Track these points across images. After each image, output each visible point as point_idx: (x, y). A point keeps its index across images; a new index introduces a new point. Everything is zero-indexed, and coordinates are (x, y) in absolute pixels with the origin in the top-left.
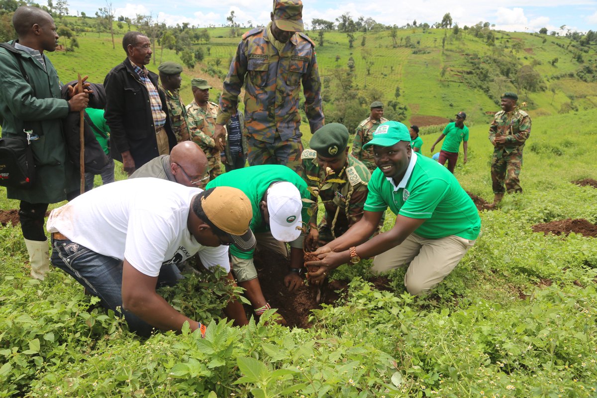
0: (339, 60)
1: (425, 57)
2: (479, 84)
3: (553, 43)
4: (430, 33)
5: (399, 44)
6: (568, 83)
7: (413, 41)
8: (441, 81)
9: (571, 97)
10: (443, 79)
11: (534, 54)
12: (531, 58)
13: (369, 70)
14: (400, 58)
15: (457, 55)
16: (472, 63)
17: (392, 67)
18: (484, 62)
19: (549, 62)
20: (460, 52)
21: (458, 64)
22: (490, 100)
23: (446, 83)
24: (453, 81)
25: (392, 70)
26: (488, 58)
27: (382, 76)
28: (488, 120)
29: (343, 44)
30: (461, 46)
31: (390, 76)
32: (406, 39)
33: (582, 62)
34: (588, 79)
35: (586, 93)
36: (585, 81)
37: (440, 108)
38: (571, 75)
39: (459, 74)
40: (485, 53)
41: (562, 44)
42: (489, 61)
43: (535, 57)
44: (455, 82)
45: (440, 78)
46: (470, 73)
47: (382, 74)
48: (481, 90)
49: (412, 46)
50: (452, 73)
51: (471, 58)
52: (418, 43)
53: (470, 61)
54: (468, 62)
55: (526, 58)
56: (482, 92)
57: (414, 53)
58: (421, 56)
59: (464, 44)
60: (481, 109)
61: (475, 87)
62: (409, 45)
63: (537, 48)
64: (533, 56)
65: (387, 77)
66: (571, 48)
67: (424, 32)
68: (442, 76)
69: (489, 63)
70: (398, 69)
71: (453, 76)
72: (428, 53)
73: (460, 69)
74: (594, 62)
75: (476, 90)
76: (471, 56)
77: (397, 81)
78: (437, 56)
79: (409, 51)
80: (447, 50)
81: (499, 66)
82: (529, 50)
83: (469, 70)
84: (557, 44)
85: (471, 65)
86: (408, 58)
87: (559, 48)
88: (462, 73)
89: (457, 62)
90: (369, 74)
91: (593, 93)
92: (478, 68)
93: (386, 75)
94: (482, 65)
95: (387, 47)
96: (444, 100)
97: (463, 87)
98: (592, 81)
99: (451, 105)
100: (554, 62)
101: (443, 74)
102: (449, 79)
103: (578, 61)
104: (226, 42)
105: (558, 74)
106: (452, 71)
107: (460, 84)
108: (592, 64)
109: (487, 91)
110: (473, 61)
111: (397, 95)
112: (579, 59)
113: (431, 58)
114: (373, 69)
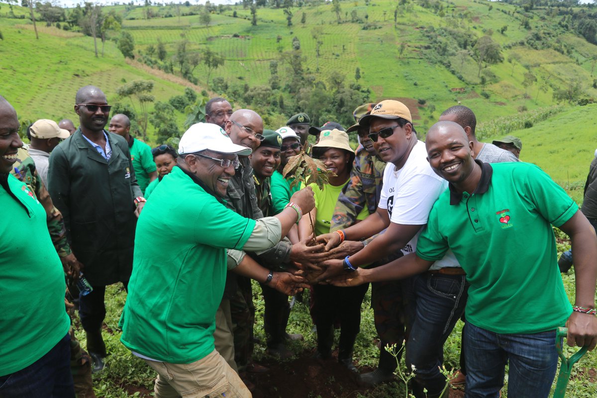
0: (280, 41)
1: (377, 32)
2: (439, 59)
3: (498, 9)
4: (374, 5)
5: (345, 20)
6: (520, 51)
7: (360, 15)
8: (399, 58)
9: (527, 67)
10: (402, 56)
11: (482, 23)
12: (480, 27)
13: (318, 51)
14: (350, 36)
15: (410, 28)
16: (428, 36)
17: (344, 46)
18: (440, 35)
19: (498, 31)
20: (413, 26)
21: (414, 38)
22: (452, 76)
23: (406, 60)
24: (412, 58)
25: (344, 49)
26: (443, 30)
27: (334, 57)
28: (455, 98)
29: (279, 23)
30: (413, 18)
31: (343, 56)
32: (351, 13)
33: (530, 28)
34: (539, 47)
35: (539, 62)
36: (536, 48)
37: (405, 88)
38: (522, 44)
39: (416, 49)
40: (440, 25)
41: (507, 11)
42: (445, 34)
43: (483, 26)
44: (415, 58)
45: (398, 55)
46: (428, 48)
47: (333, 54)
48: (442, 66)
49: (358, 21)
50: (410, 49)
51: (426, 31)
52: (367, 17)
53: (426, 34)
54: (424, 35)
55: (475, 28)
56: (443, 67)
57: (364, 29)
58: (372, 31)
59: (416, 16)
60: (446, 86)
61: (436, 63)
62: (356, 20)
63: (483, 16)
64: (481, 25)
65: (340, 57)
66: (516, 15)
67: (367, 5)
68: (401, 53)
69: (445, 36)
70: (350, 47)
71: (411, 53)
72: (380, 28)
73: (418, 44)
74: (541, 28)
75: (437, 66)
76: (425, 30)
77: (353, 61)
78: (389, 30)
79: (357, 27)
80: (399, 24)
81: (455, 39)
82: (477, 19)
83: (426, 45)
84: (502, 11)
85: (428, 39)
86: (358, 34)
87: (506, 16)
88: (420, 48)
89: (413, 36)
90: (319, 55)
91: (547, 61)
92: (435, 42)
93: (338, 56)
94: (439, 39)
95: (330, 23)
96: (407, 80)
97: (424, 64)
98: (542, 49)
99: (415, 84)
100: (503, 31)
101: (401, 51)
102: (408, 56)
103: (525, 28)
104: (142, 25)
105: (509, 43)
106: (409, 46)
107: (421, 60)
108: (539, 30)
109: (448, 66)
110: (429, 34)
112: (527, 26)
113: (384, 33)
114: (322, 49)
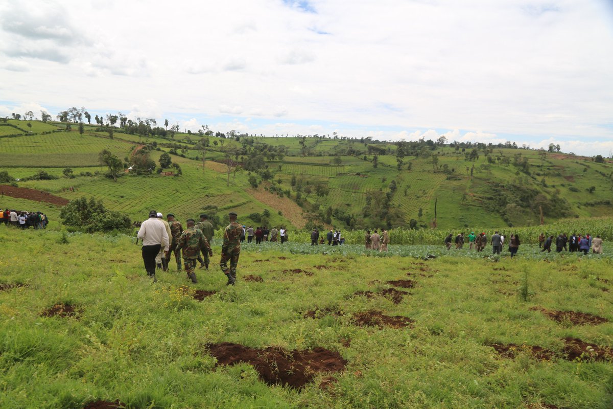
0: (385, 182)
1: (455, 183)
2: (496, 209)
5: (438, 170)
6: (602, 210)
7: (450, 168)
8: (462, 204)
10: (464, 203)
11: (574, 182)
12: (569, 185)
13: (405, 192)
14: (435, 183)
15: (483, 182)
16: (494, 190)
18: (507, 190)
19: (587, 190)
20: (486, 180)
22: (505, 223)
23: (467, 207)
24: (473, 205)
25: (425, 193)
26: (512, 187)
29: (394, 167)
31: (422, 198)
32: (444, 166)
38: (608, 203)
39: (480, 199)
40: (515, 182)
41: (606, 173)
42: (512, 189)
44: (475, 206)
45: (460, 202)
46: (490, 199)
47: (416, 195)
48: (497, 214)
49: (448, 172)
50: (474, 198)
51: (495, 186)
52: (453, 171)
53: (493, 188)
54: (491, 189)
55: (563, 185)
56: (498, 216)
57: (448, 179)
58: (452, 182)
59: (491, 174)
61: (493, 211)
62: (445, 171)
63: (578, 176)
64: (571, 183)
65: (419, 199)
68: (463, 201)
69: (511, 191)
70: (430, 192)
71: (474, 201)
72: (459, 179)
73: (482, 195)
75: (493, 214)
77: (426, 203)
78: (467, 183)
79: (444, 177)
80: (476, 178)
81: (521, 194)
82: (569, 178)
83: (489, 196)
84: (600, 173)
85: (493, 192)
86: (442, 183)
87: (602, 177)
88: (483, 198)
89: (481, 189)
90: (406, 195)
92: (499, 195)
93: (418, 197)
94: (503, 193)
95: (429, 172)
96: (460, 221)
97: (481, 211)
99: (466, 226)
100: (591, 190)
101: (464, 199)
102: (470, 204)
104: (296, 161)
105: (592, 201)
106: (474, 196)
107: (479, 208)
109: (504, 214)
110: (496, 188)
111: (420, 215)
113: (460, 184)
114: (409, 191)
